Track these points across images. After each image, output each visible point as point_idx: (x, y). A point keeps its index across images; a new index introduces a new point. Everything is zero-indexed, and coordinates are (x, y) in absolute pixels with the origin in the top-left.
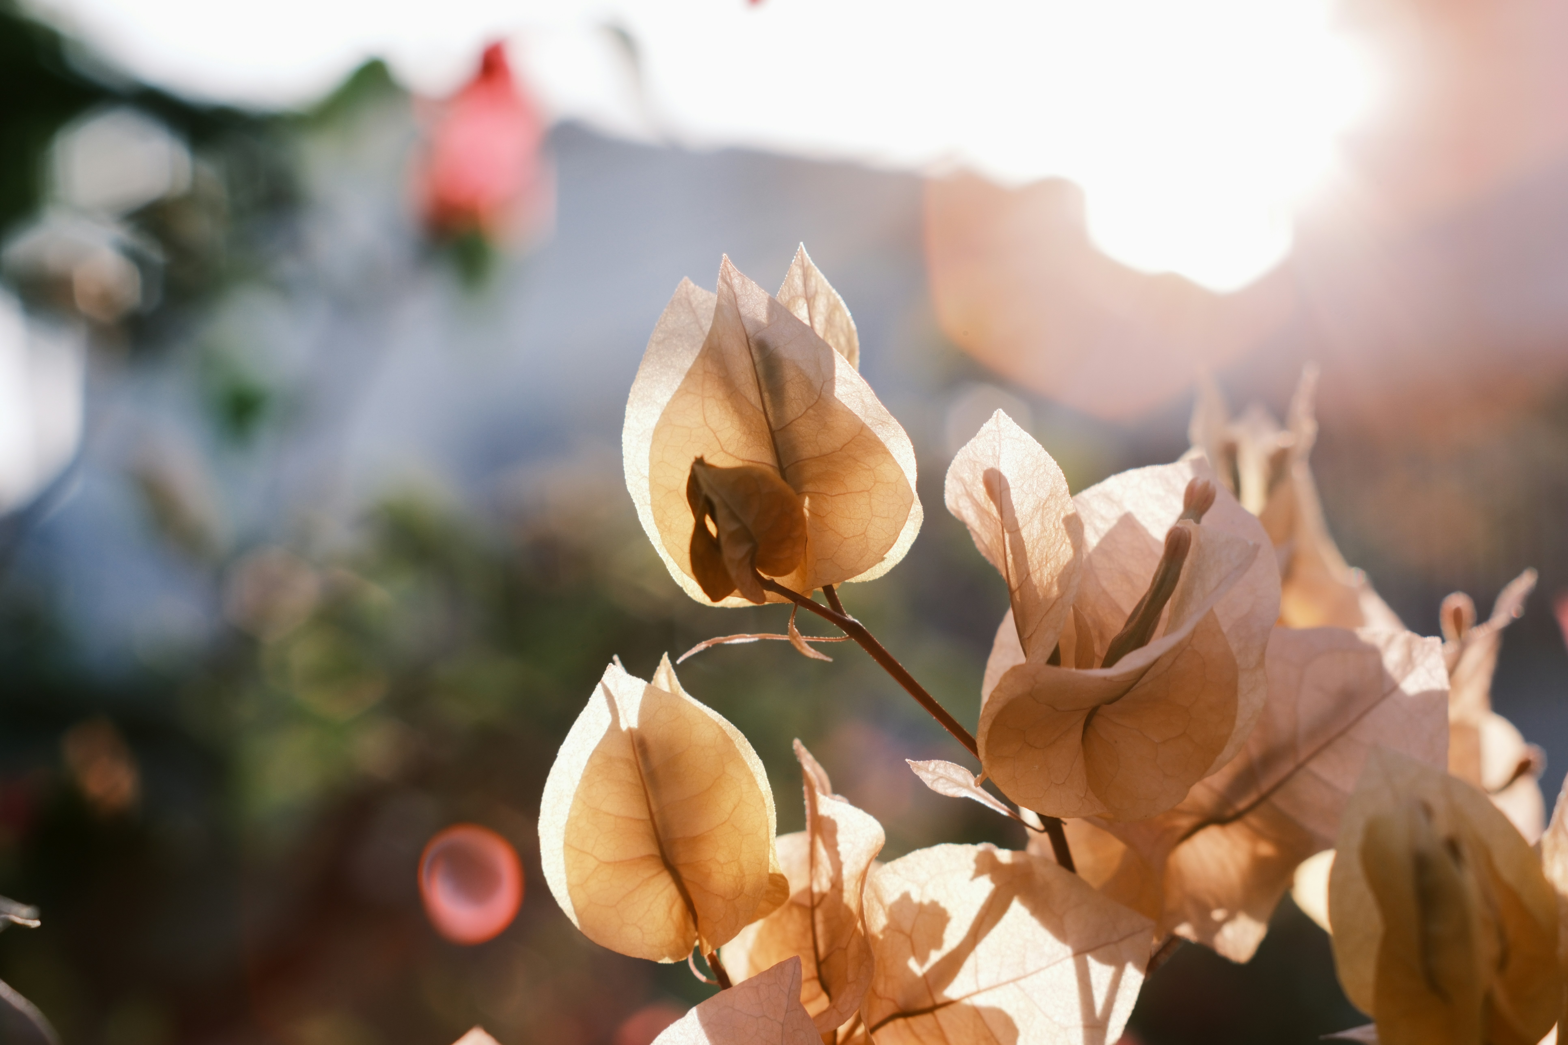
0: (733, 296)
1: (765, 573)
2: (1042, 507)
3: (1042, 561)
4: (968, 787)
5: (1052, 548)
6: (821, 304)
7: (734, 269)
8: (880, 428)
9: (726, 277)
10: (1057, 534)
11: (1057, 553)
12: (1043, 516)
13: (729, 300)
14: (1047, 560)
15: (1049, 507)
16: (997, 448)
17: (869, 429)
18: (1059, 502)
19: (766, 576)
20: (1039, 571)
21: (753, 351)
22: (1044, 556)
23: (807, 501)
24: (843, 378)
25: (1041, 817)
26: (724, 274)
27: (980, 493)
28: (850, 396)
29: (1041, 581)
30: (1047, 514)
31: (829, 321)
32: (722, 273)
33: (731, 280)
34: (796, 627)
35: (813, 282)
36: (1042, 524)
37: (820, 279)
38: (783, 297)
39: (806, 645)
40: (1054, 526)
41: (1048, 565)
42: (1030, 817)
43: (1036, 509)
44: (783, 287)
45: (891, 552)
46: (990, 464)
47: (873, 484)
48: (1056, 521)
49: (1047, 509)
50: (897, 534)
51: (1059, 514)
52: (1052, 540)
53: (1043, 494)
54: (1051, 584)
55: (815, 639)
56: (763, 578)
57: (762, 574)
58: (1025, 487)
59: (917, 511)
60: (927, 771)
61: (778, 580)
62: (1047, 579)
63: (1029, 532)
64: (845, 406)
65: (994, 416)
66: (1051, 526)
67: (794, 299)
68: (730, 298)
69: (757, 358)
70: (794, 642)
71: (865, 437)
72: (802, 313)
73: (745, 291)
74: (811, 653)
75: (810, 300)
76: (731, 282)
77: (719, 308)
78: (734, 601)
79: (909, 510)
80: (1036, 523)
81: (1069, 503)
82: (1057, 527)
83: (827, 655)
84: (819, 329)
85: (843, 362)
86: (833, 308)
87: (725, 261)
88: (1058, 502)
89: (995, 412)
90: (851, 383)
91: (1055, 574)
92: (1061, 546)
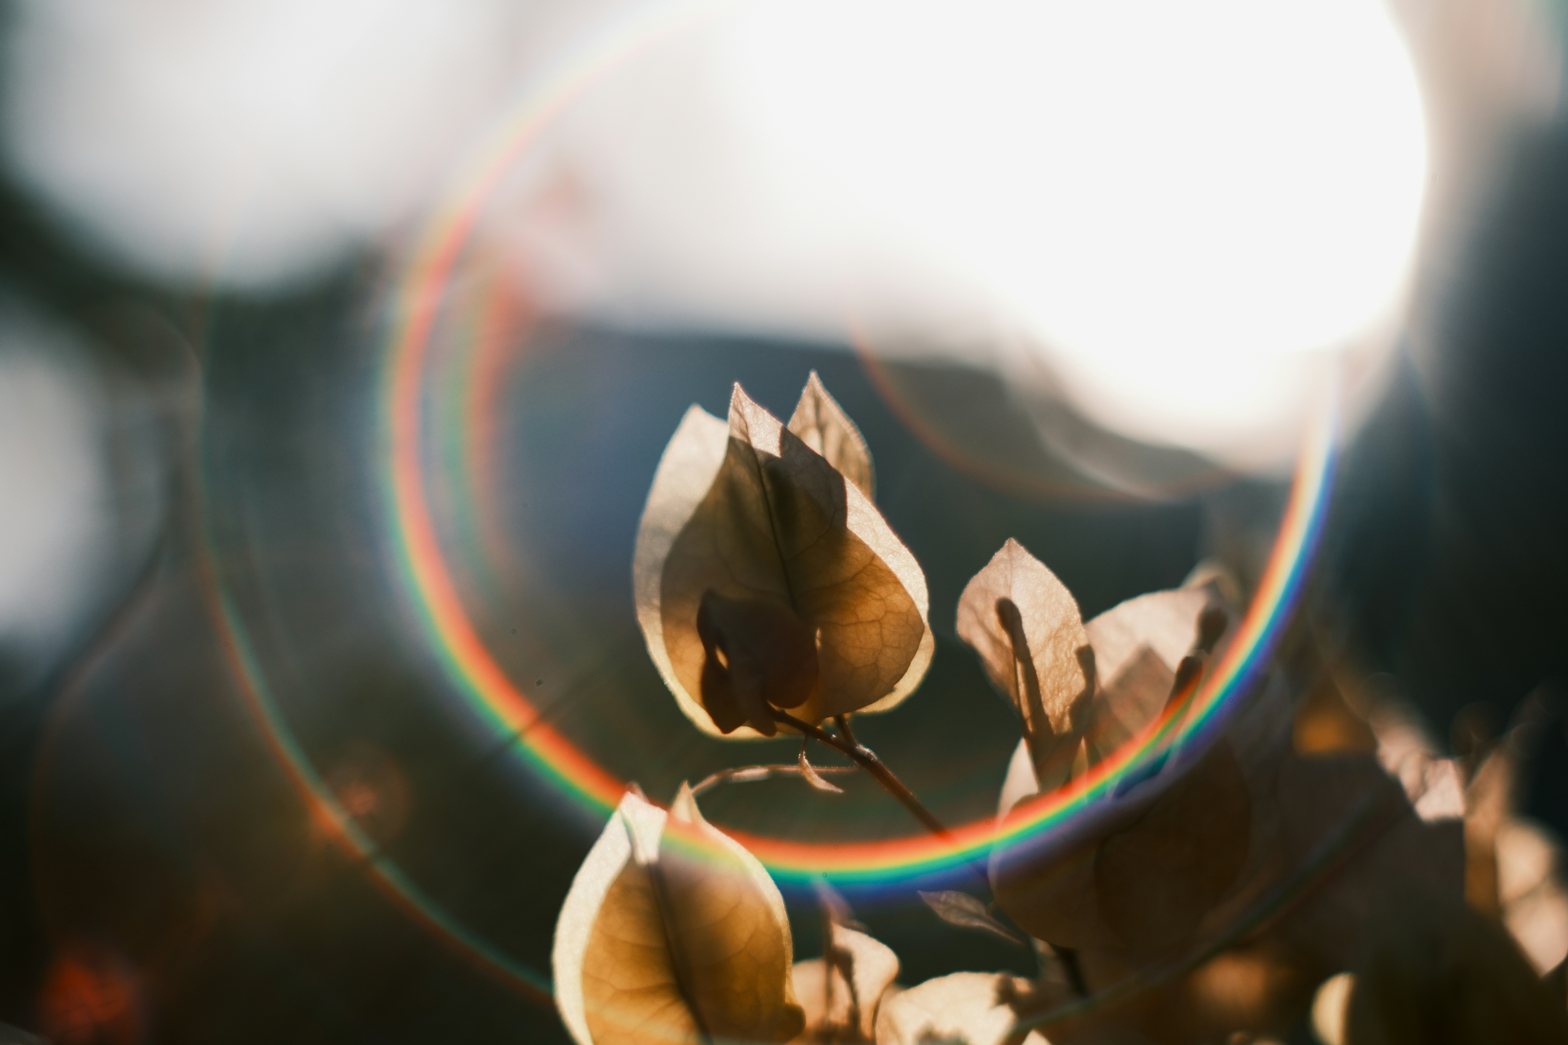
0: (744, 425)
1: (775, 705)
2: (1055, 637)
3: (1054, 690)
4: (978, 917)
5: (1063, 677)
6: (833, 435)
7: (746, 398)
8: (891, 557)
9: (737, 406)
10: (1069, 663)
11: (1069, 682)
12: (1055, 646)
13: (740, 428)
14: (1058, 689)
15: (1060, 637)
16: (1009, 576)
17: (880, 559)
18: (1071, 631)
19: (776, 708)
20: (1050, 700)
21: (765, 480)
22: (1056, 685)
23: (818, 633)
24: (855, 507)
25: (1054, 947)
26: (736, 403)
27: (992, 619)
28: (861, 525)
29: (1053, 711)
30: (1059, 643)
31: (841, 453)
32: (734, 403)
33: (743, 409)
34: (806, 758)
35: (824, 414)
36: (1055, 653)
37: (832, 409)
38: (794, 426)
39: (816, 776)
40: (1066, 655)
41: (1060, 694)
42: (1041, 946)
43: (1049, 638)
44: (795, 417)
45: (901, 682)
46: (1002, 593)
47: (884, 613)
48: (1068, 650)
49: (1059, 638)
50: (907, 664)
51: (1071, 644)
52: (1064, 670)
53: (1056, 624)
54: (1063, 715)
55: (824, 770)
56: (773, 709)
57: (773, 706)
58: (1037, 616)
59: (928, 640)
60: (939, 901)
61: (789, 712)
62: (1059, 709)
63: (1041, 662)
64: (856, 536)
65: (1006, 544)
66: (1063, 655)
67: (805, 429)
68: (742, 428)
69: (768, 487)
70: (805, 774)
71: (876, 566)
72: (813, 442)
73: (757, 421)
74: (821, 784)
75: (821, 428)
76: (743, 411)
77: (732, 440)
78: (744, 732)
79: (920, 640)
80: (1049, 654)
81: (1080, 632)
82: (1069, 656)
83: (837, 785)
84: (831, 458)
85: (855, 491)
86: (844, 439)
87: (737, 390)
88: (1069, 632)
89: (1007, 541)
90: (862, 512)
91: (1067, 704)
92: (1073, 675)
